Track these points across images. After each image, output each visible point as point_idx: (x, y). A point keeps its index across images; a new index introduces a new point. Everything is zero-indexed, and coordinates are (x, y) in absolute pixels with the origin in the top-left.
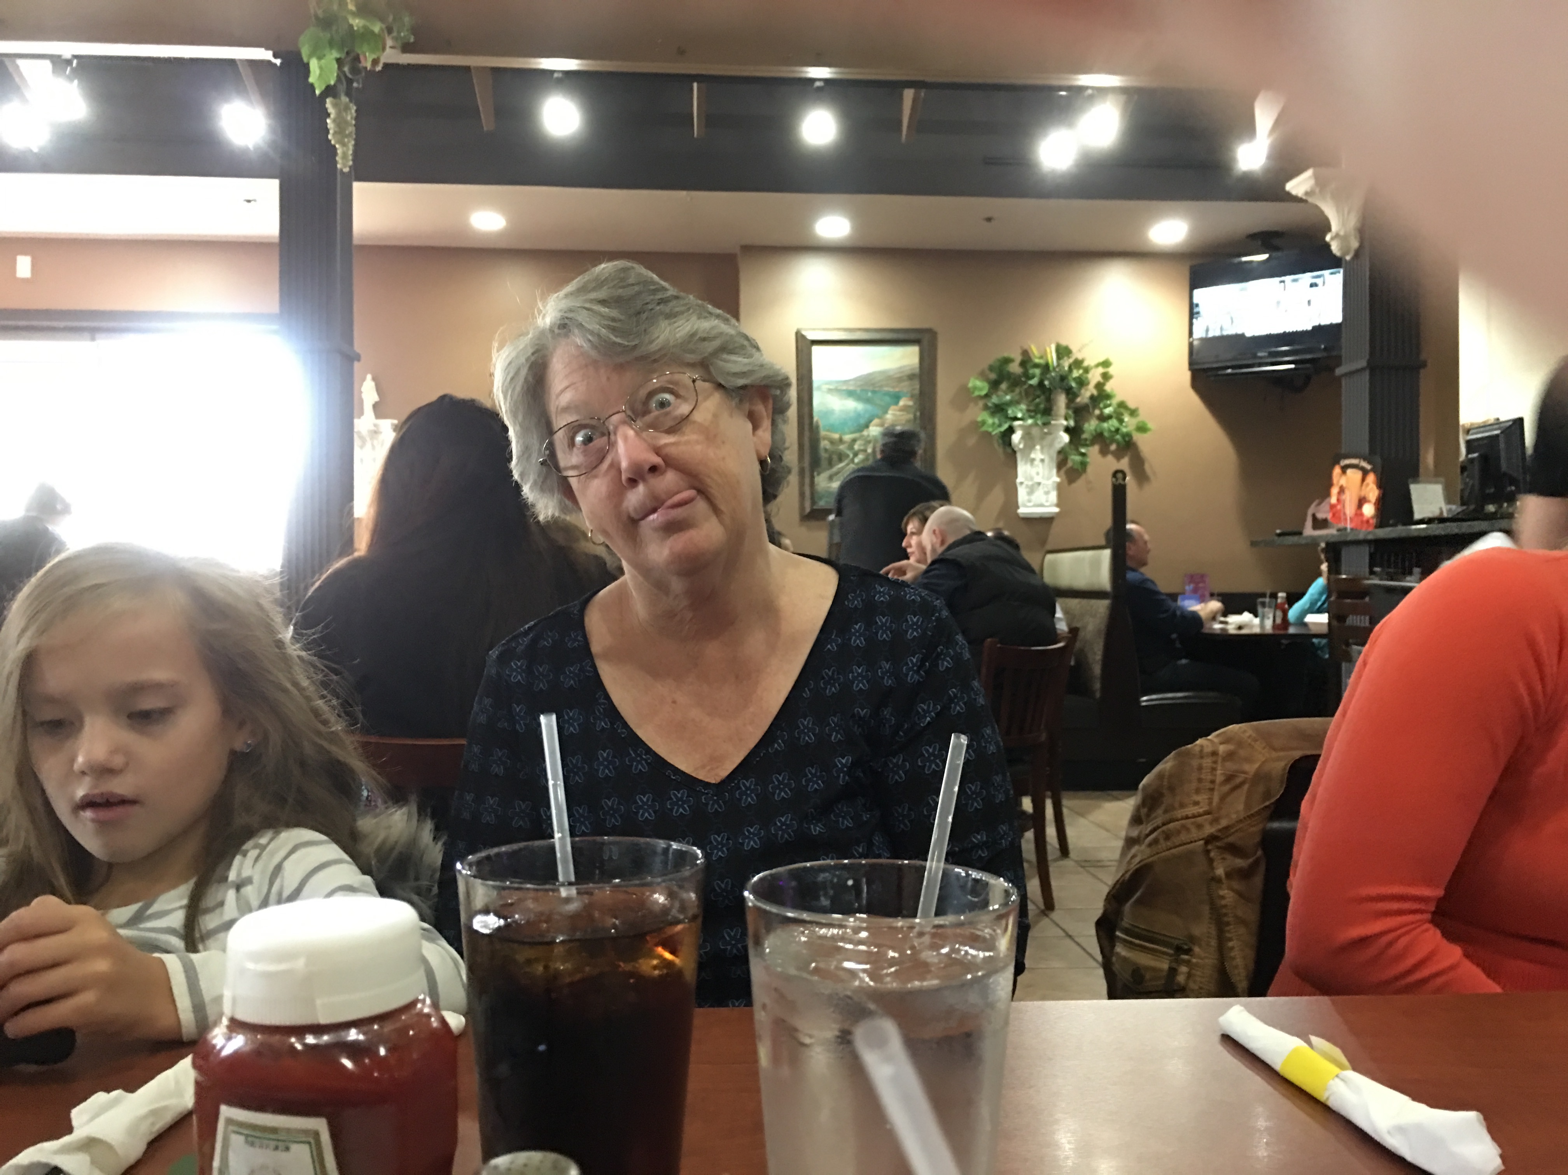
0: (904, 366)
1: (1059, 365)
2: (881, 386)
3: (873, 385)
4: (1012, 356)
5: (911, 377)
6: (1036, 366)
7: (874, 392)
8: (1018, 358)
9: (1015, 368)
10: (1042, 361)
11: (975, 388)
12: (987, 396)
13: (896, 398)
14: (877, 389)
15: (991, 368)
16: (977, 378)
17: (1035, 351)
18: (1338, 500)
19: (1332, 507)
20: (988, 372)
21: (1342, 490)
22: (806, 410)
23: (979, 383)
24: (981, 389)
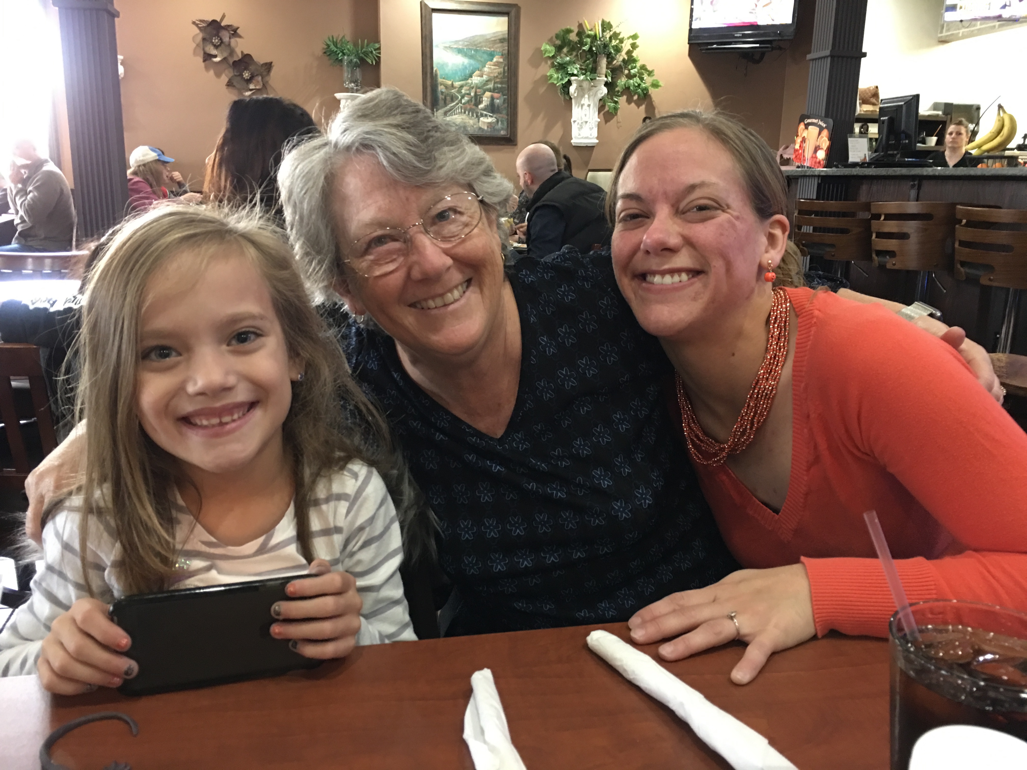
0: (497, 32)
1: (603, 36)
2: (481, 47)
3: (475, 45)
4: (572, 28)
5: (502, 41)
6: (589, 36)
7: (476, 51)
8: (576, 30)
9: (573, 37)
10: (592, 33)
11: (546, 51)
12: (553, 57)
13: (492, 55)
14: (478, 48)
15: (557, 36)
16: (547, 44)
17: (587, 25)
18: (800, 146)
19: (796, 151)
20: (554, 39)
21: (804, 140)
22: (428, 62)
23: (548, 47)
24: (550, 52)
